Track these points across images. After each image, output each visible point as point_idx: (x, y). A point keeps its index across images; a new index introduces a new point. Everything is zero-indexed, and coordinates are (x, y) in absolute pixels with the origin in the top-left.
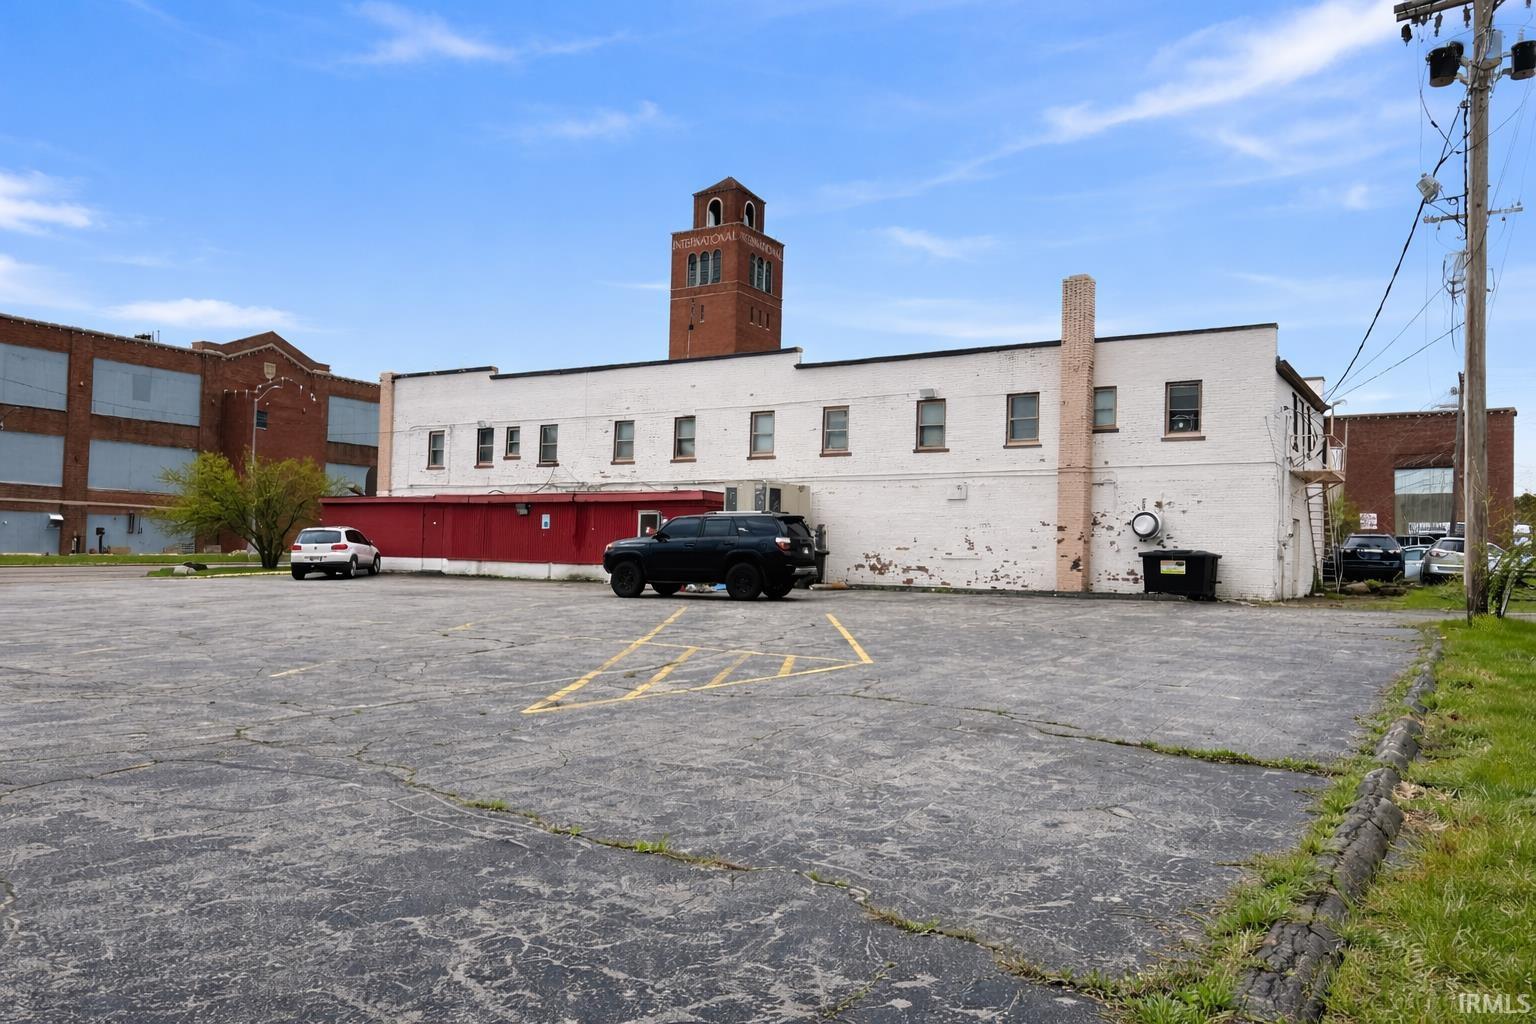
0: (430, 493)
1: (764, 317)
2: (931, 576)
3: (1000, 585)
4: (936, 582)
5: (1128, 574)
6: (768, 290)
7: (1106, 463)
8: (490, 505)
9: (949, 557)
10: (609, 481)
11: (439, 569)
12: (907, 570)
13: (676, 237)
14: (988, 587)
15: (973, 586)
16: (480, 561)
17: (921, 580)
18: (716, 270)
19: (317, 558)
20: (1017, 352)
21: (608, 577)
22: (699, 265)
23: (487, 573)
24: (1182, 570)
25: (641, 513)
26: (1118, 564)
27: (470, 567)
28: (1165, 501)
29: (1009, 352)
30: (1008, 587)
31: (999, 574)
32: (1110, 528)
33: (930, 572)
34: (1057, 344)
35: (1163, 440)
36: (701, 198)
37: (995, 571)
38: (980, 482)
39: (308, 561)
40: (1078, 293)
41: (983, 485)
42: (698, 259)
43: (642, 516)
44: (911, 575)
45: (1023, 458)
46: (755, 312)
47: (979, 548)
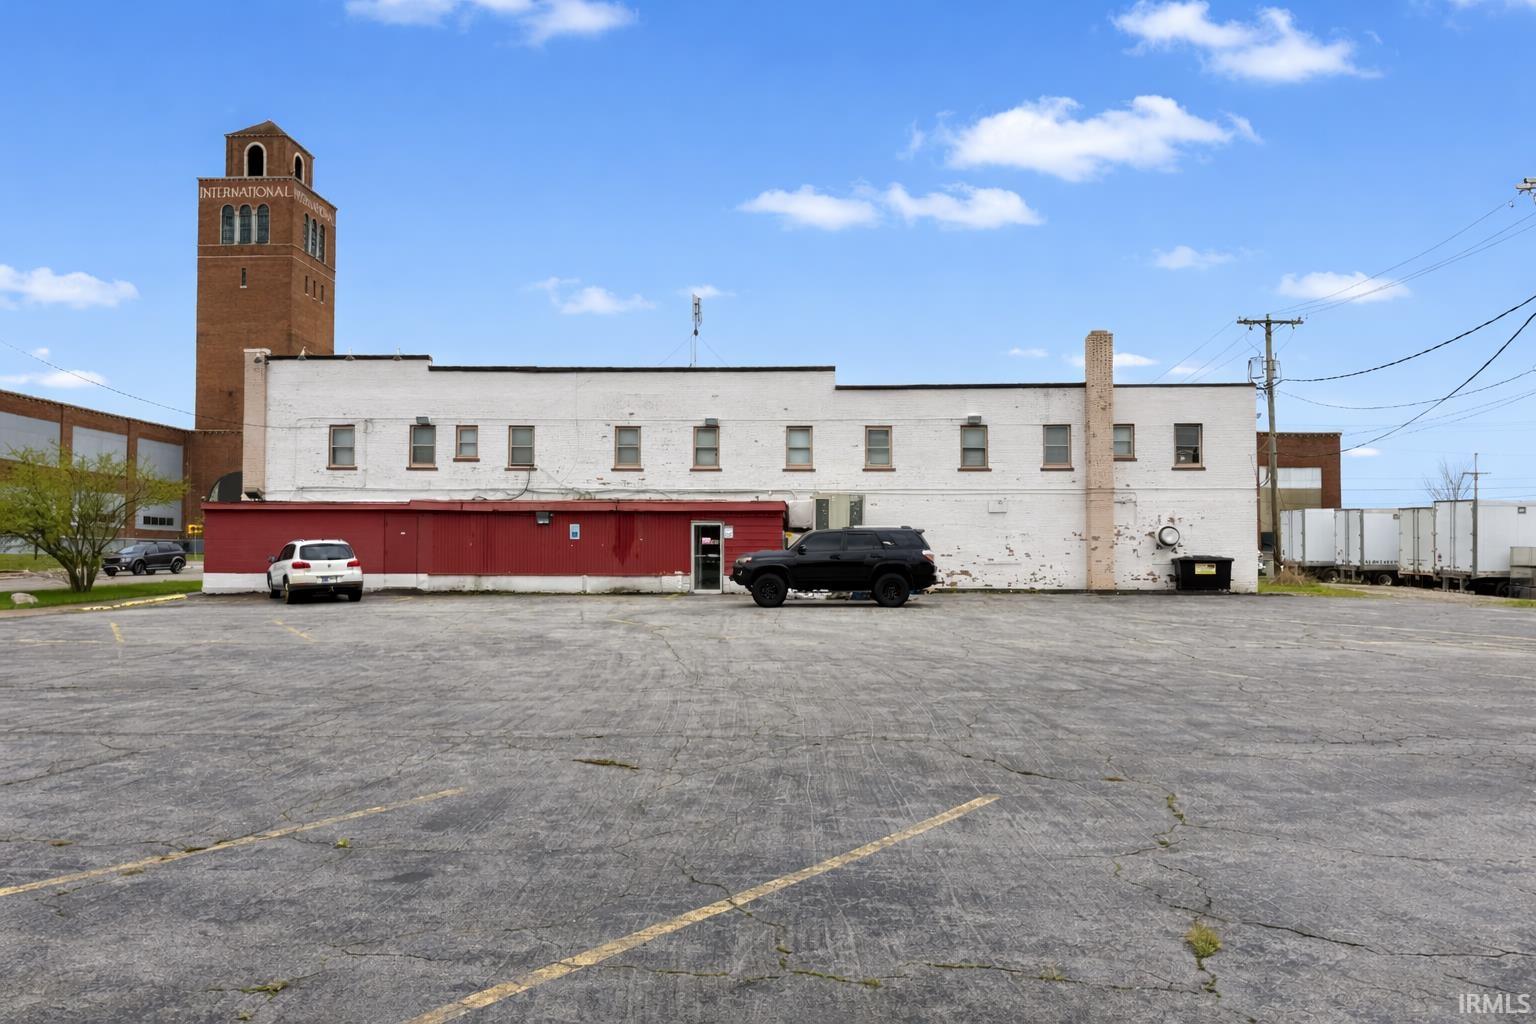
0: (405, 499)
1: (318, 290)
2: (974, 580)
3: (1038, 586)
4: (979, 585)
5: (1148, 575)
6: (322, 257)
7: (1128, 485)
8: (495, 513)
9: (992, 562)
10: (611, 487)
11: (414, 585)
12: (952, 574)
13: (203, 183)
14: (1027, 587)
15: (1013, 587)
16: (480, 576)
17: (964, 582)
18: (262, 227)
19: (331, 577)
20: (1051, 390)
21: (743, 588)
22: (237, 222)
23: (490, 588)
24: (1213, 571)
25: (694, 524)
26: (1141, 567)
27: (468, 582)
28: (1176, 518)
29: (1045, 390)
30: (1047, 587)
31: (1038, 577)
32: (1133, 538)
33: (974, 576)
34: (1083, 385)
35: (1173, 469)
36: (234, 141)
37: (1033, 574)
38: (1018, 498)
39: (320, 581)
40: (1099, 342)
41: (1021, 501)
42: (237, 213)
43: (696, 526)
44: (955, 578)
45: (1059, 479)
46: (310, 284)
47: (1019, 553)
